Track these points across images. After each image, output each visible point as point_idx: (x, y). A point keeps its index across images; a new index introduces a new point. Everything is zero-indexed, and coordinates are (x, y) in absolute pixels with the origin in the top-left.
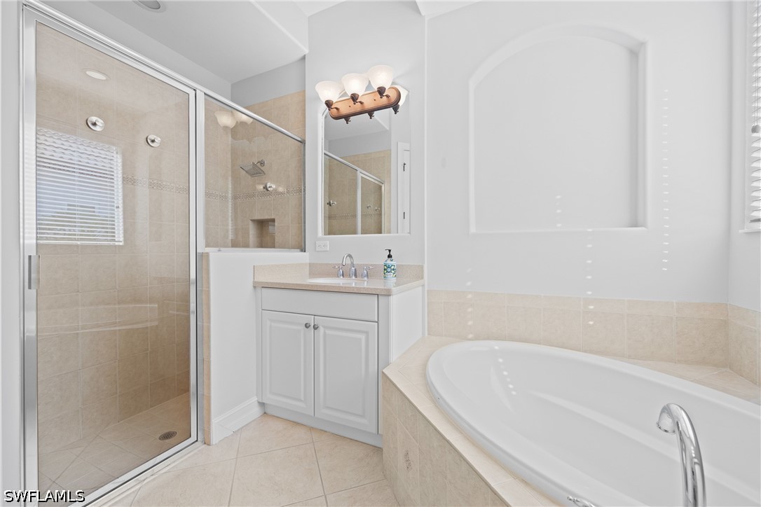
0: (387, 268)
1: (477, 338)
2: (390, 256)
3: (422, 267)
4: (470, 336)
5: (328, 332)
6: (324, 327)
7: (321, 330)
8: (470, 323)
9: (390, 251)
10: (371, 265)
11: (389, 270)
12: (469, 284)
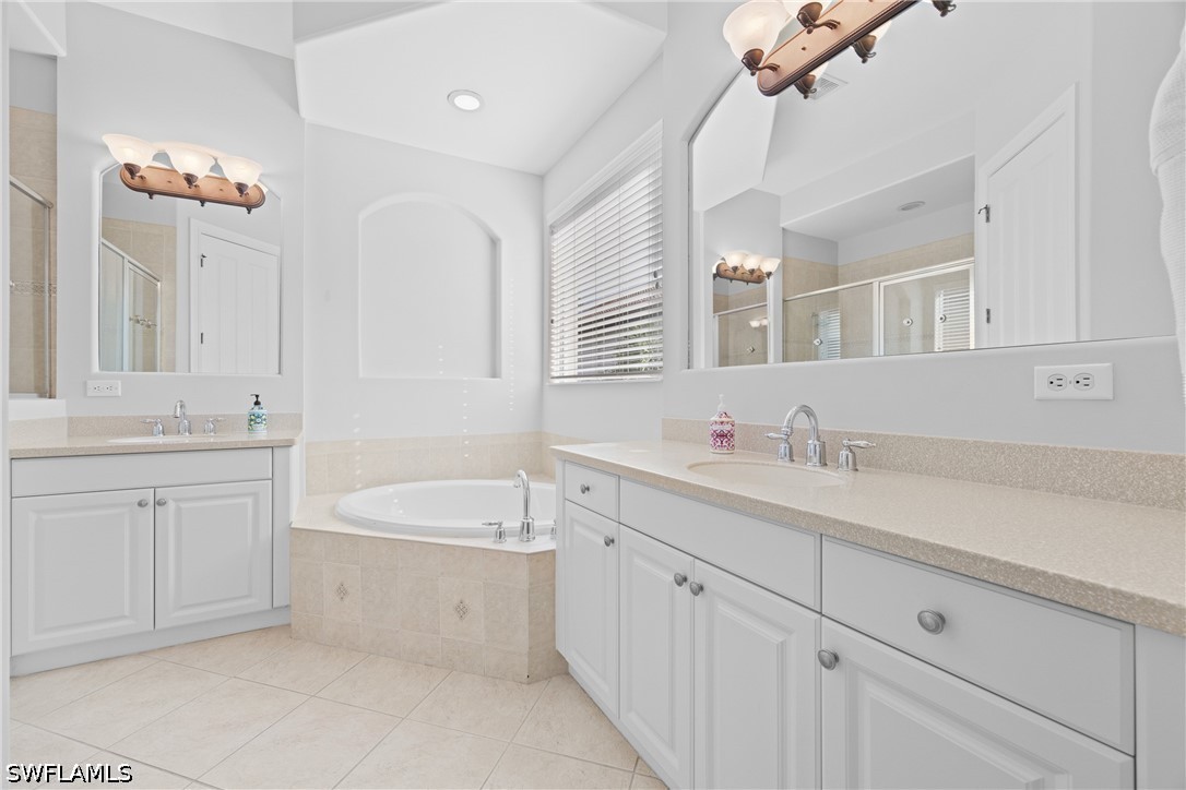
0: (253, 420)
1: (367, 486)
2: (257, 403)
3: (301, 415)
4: (359, 486)
5: (183, 505)
6: (176, 500)
7: (171, 505)
8: (358, 472)
9: (257, 396)
10: (221, 416)
11: (259, 420)
12: (356, 430)
